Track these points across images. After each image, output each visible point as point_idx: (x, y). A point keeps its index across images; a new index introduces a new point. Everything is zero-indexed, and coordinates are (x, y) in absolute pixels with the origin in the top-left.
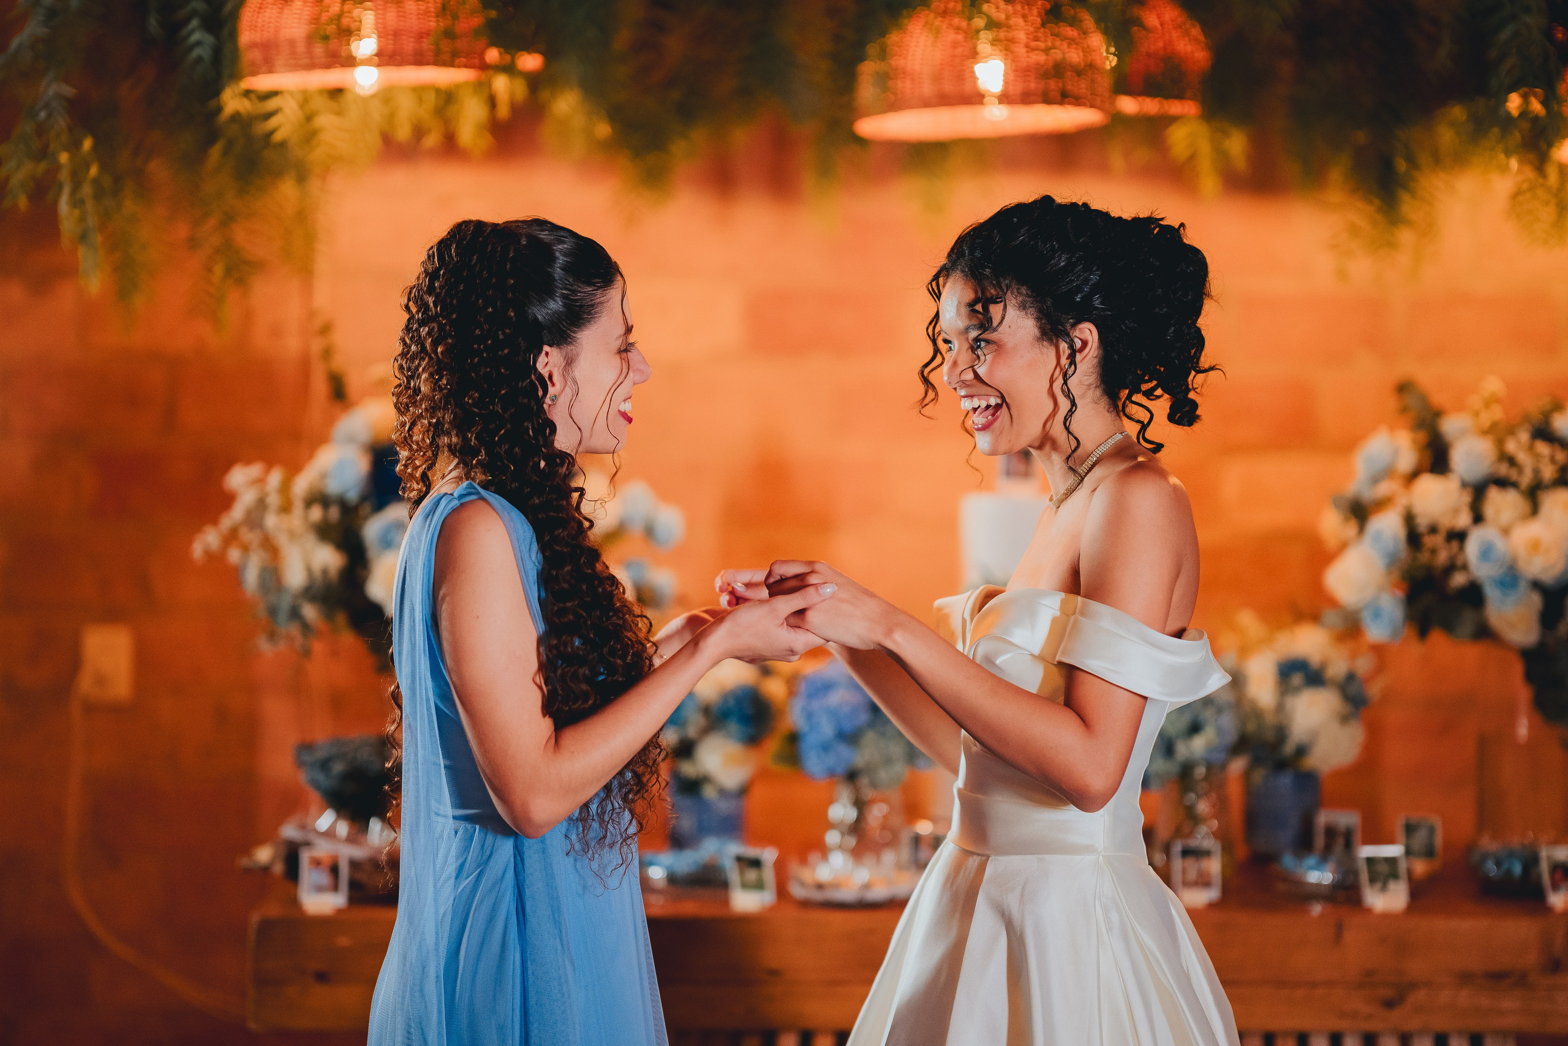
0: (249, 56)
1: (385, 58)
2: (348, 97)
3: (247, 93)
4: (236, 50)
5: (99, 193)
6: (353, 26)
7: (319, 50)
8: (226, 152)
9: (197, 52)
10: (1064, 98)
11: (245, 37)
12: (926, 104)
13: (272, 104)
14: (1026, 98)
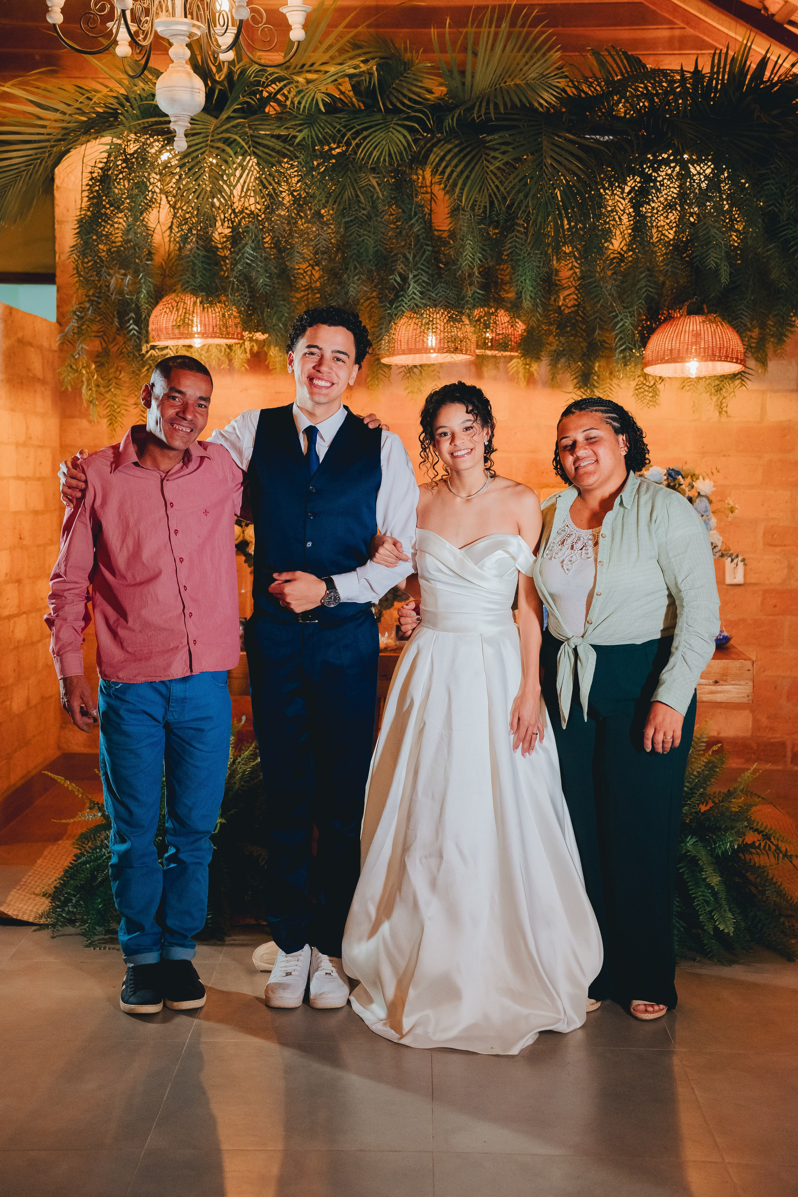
0: (152, 334)
1: (204, 335)
2: (192, 350)
3: (153, 347)
4: (147, 332)
5: (98, 386)
6: (190, 322)
7: (176, 331)
8: (148, 370)
9: (132, 333)
10: (456, 350)
11: (151, 327)
12: (404, 353)
13: (165, 352)
14: (440, 350)
